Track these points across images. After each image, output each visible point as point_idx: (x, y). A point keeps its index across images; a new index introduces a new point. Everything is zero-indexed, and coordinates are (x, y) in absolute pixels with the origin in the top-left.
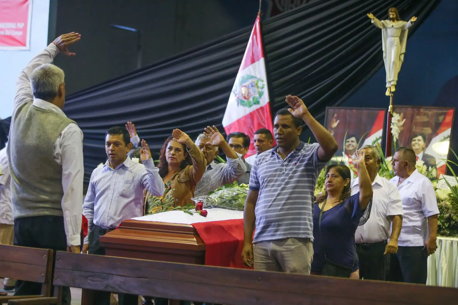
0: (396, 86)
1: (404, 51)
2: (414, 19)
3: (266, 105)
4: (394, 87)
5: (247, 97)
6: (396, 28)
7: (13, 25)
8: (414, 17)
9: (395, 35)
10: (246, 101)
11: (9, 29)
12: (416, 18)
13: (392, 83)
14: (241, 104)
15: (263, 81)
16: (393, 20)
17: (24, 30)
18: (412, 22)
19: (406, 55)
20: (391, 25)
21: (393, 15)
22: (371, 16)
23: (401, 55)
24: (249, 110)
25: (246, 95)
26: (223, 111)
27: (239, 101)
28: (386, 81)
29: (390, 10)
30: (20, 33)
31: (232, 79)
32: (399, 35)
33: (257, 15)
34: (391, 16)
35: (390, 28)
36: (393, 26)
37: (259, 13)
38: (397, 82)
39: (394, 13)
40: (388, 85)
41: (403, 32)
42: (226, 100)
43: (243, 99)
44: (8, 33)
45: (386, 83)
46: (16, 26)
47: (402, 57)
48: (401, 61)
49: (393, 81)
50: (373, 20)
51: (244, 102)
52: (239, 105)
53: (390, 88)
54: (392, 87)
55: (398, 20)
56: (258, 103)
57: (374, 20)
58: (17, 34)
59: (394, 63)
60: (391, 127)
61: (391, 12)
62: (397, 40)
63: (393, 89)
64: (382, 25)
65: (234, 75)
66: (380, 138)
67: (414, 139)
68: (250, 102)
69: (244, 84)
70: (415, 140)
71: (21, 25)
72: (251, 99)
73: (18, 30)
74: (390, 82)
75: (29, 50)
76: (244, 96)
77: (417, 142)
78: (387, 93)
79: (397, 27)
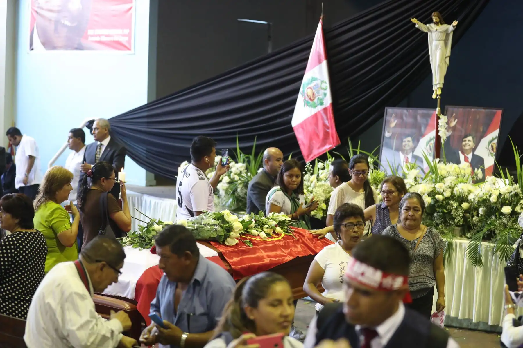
0: (442, 89)
1: (448, 53)
2: (455, 23)
3: (329, 106)
4: (440, 89)
5: (312, 98)
6: (441, 32)
7: (119, 31)
8: (455, 21)
9: (439, 39)
10: (311, 102)
11: (117, 35)
12: (457, 22)
13: (438, 86)
14: (307, 105)
15: (326, 83)
16: (437, 23)
17: (129, 35)
18: (453, 26)
19: (451, 58)
20: (435, 29)
21: (436, 19)
22: (415, 21)
23: (446, 58)
24: (314, 111)
25: (311, 97)
26: (292, 112)
27: (306, 102)
28: (433, 84)
29: (433, 15)
30: (127, 39)
31: (299, 82)
32: (444, 38)
33: (320, 19)
34: (434, 20)
35: (434, 32)
36: (437, 30)
37: (321, 17)
38: (444, 85)
39: (436, 17)
40: (434, 88)
41: (447, 35)
42: (294, 102)
43: (309, 101)
44: (116, 39)
45: (432, 86)
46: (123, 31)
47: (448, 60)
48: (446, 64)
49: (439, 83)
50: (417, 24)
51: (309, 103)
52: (306, 105)
53: (436, 90)
54: (438, 89)
55: (442, 24)
56: (322, 104)
57: (419, 25)
58: (124, 40)
59: (439, 66)
60: (439, 129)
61: (434, 16)
62: (442, 43)
63: (439, 92)
64: (427, 29)
65: (301, 78)
66: (434, 138)
67: (464, 139)
68: (315, 103)
69: (310, 86)
70: (466, 141)
71: (126, 31)
72: (316, 100)
73: (124, 35)
74: (436, 85)
75: (134, 54)
76: (309, 97)
77: (467, 142)
78: (434, 96)
79: (441, 30)
